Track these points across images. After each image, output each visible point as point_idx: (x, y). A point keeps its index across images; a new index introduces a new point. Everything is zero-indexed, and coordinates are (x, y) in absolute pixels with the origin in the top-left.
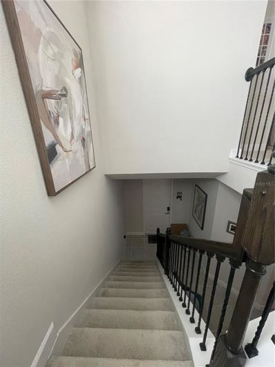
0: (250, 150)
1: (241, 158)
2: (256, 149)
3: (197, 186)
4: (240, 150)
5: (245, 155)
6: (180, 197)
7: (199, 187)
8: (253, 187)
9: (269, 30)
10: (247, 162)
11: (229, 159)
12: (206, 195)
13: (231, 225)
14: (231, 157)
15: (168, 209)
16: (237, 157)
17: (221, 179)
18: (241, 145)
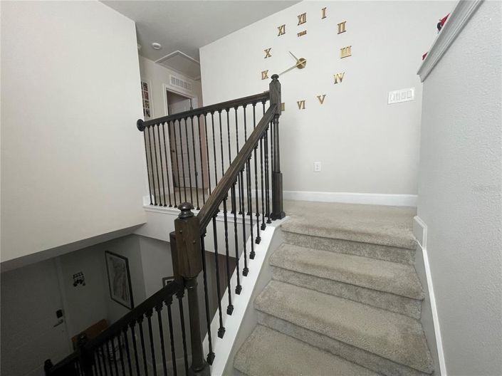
0: (162, 194)
1: (156, 204)
2: (167, 192)
3: (107, 252)
4: (153, 197)
5: (158, 200)
6: (81, 281)
7: (111, 253)
8: (174, 230)
9: (146, 87)
10: (163, 208)
11: (144, 207)
12: (127, 260)
13: (166, 281)
14: (145, 205)
15: (59, 314)
16: (152, 204)
17: (140, 232)
18: (152, 191)
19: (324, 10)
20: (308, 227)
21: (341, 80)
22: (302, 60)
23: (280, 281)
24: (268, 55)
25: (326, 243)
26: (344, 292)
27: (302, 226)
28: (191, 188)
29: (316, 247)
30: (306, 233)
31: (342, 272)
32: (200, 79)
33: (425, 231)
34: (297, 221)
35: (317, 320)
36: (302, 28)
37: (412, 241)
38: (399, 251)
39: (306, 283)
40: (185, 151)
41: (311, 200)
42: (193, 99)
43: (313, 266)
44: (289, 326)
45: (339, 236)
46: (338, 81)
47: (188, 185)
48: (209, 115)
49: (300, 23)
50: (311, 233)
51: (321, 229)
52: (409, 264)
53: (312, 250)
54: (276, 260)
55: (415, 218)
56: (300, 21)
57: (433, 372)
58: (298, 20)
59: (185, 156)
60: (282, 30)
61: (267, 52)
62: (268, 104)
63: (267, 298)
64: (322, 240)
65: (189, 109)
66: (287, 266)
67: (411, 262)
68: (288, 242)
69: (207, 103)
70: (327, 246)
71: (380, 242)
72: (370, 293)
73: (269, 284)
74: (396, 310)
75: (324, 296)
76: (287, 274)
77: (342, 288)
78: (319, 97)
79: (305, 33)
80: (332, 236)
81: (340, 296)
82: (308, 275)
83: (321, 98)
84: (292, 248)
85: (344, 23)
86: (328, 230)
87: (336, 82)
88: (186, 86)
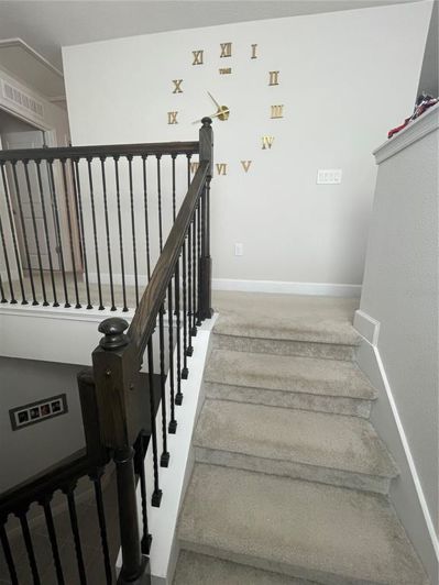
19: (254, 46)
20: (249, 327)
21: (270, 145)
22: (224, 108)
23: (217, 399)
24: (178, 90)
25: (267, 344)
26: (296, 402)
27: (241, 327)
28: (52, 270)
29: (256, 351)
30: (246, 334)
31: (297, 380)
32: (65, 101)
33: (377, 329)
34: (231, 319)
35: (278, 445)
36: (225, 63)
37: (358, 337)
38: (344, 348)
39: (251, 397)
40: (39, 214)
41: (229, 289)
42: (48, 133)
43: (263, 377)
44: (240, 457)
45: (284, 336)
46: (267, 146)
47: (46, 266)
48: (83, 162)
49: (223, 55)
50: (252, 334)
51: (263, 328)
52: (352, 362)
53: (251, 354)
54: (214, 374)
55: (358, 311)
56: (223, 53)
57: (398, 476)
58: (221, 51)
59: (40, 222)
60: (198, 58)
61: (177, 83)
62: (195, 158)
63: (209, 428)
64: (263, 342)
65: (41, 147)
66: (229, 380)
67: (354, 358)
68: (221, 347)
69: (78, 141)
70: (268, 348)
71: (327, 340)
72: (323, 399)
73: (205, 407)
74: (348, 413)
75: (274, 410)
76: (226, 389)
77: (293, 397)
78: (243, 163)
79: (228, 71)
80: (278, 337)
81: (290, 408)
82: (255, 388)
83: (246, 164)
84: (229, 355)
85: (276, 73)
86: (272, 330)
87: (264, 148)
88: (35, 108)
